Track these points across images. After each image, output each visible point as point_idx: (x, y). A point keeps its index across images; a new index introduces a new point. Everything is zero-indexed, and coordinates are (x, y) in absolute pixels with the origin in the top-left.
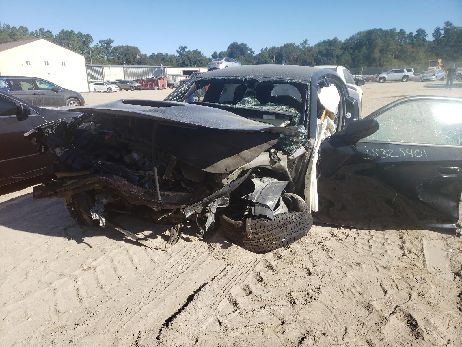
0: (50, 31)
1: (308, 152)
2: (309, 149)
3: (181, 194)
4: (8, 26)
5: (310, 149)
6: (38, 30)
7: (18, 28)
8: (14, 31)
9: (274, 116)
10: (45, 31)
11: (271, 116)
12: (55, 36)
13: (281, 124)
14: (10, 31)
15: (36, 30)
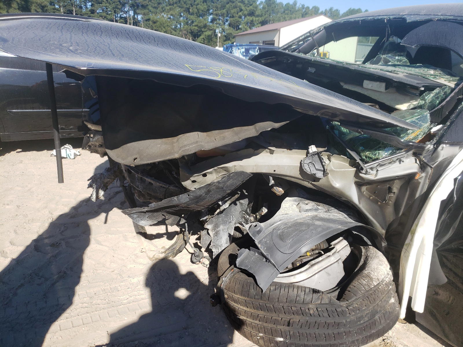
0: (339, 10)
1: (423, 175)
2: (429, 168)
3: (167, 186)
4: (303, 6)
5: (431, 167)
6: (328, 9)
7: (311, 8)
8: (307, 11)
9: (384, 85)
10: (334, 10)
11: (378, 83)
12: (341, 15)
13: (402, 103)
14: (304, 10)
15: (326, 10)
